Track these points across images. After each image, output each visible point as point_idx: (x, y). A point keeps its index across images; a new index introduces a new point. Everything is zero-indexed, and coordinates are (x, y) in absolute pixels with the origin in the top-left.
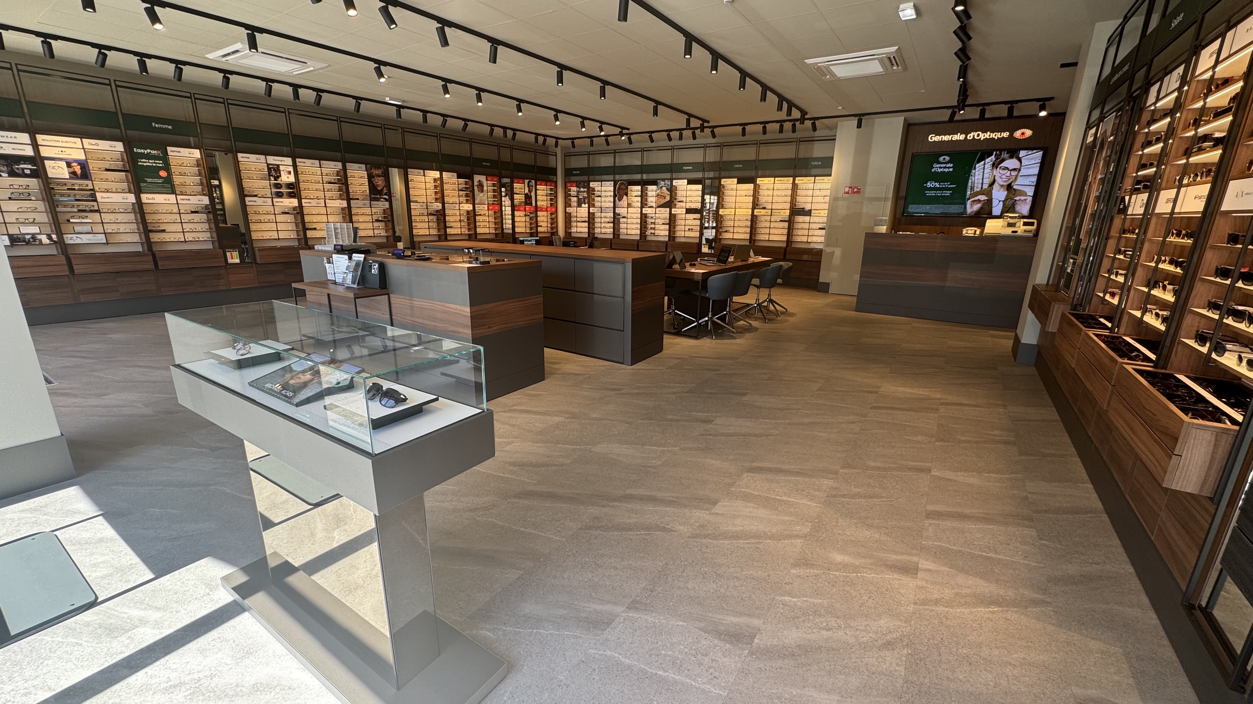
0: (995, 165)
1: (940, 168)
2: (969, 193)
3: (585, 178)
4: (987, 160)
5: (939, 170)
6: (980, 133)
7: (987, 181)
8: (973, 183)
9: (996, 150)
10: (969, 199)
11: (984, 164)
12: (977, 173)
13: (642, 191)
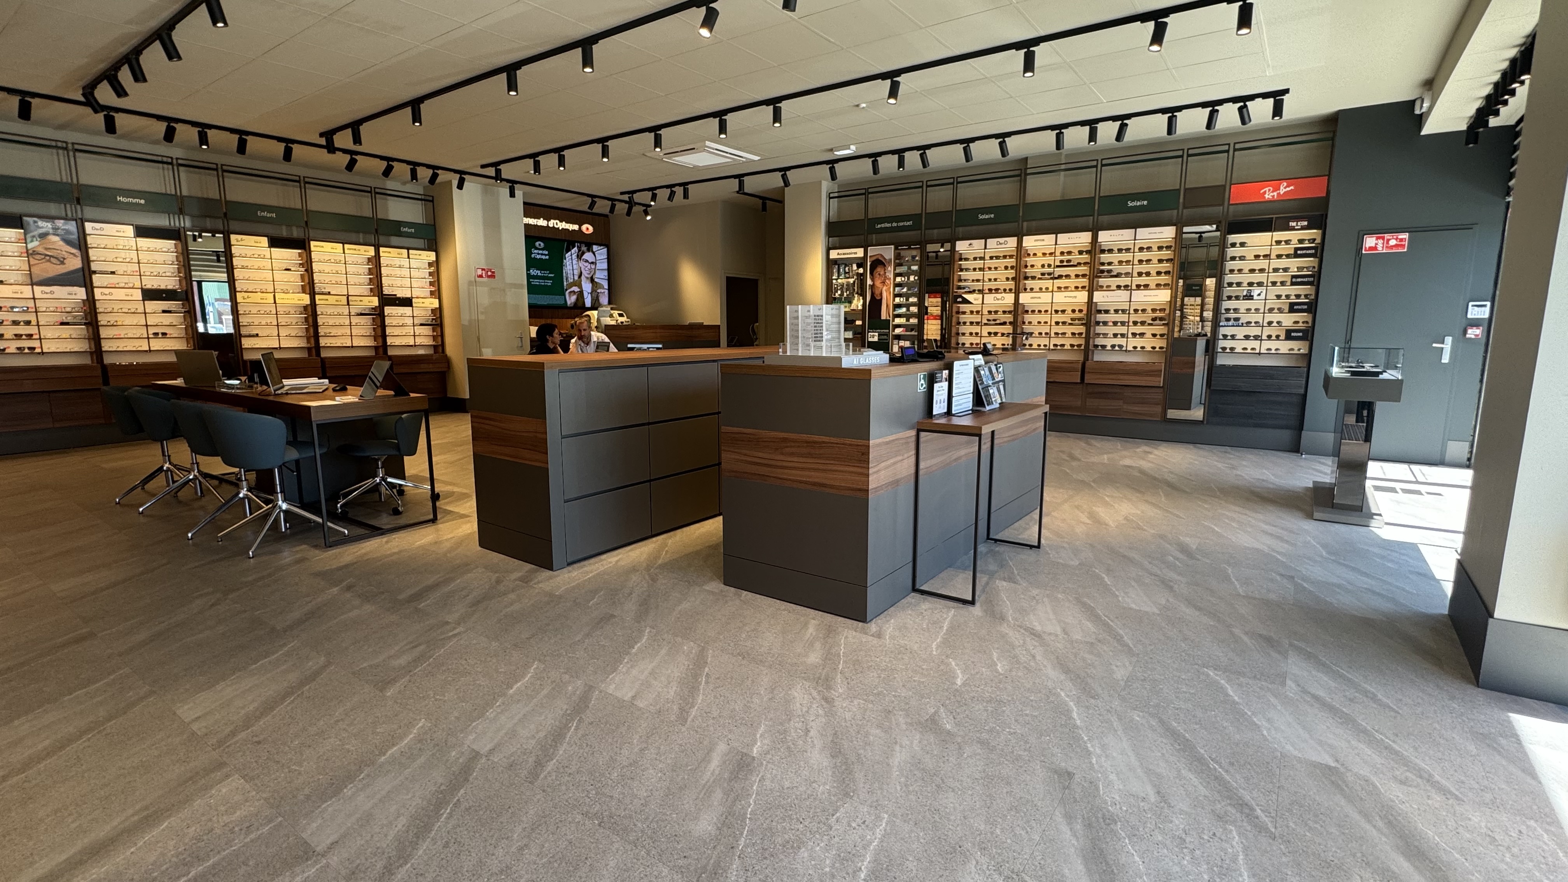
0: (579, 257)
1: (538, 254)
2: (565, 283)
4: (573, 251)
5: (538, 257)
6: (558, 221)
7: (576, 272)
8: (567, 274)
9: (578, 242)
10: (566, 290)
11: (571, 255)
12: (568, 263)
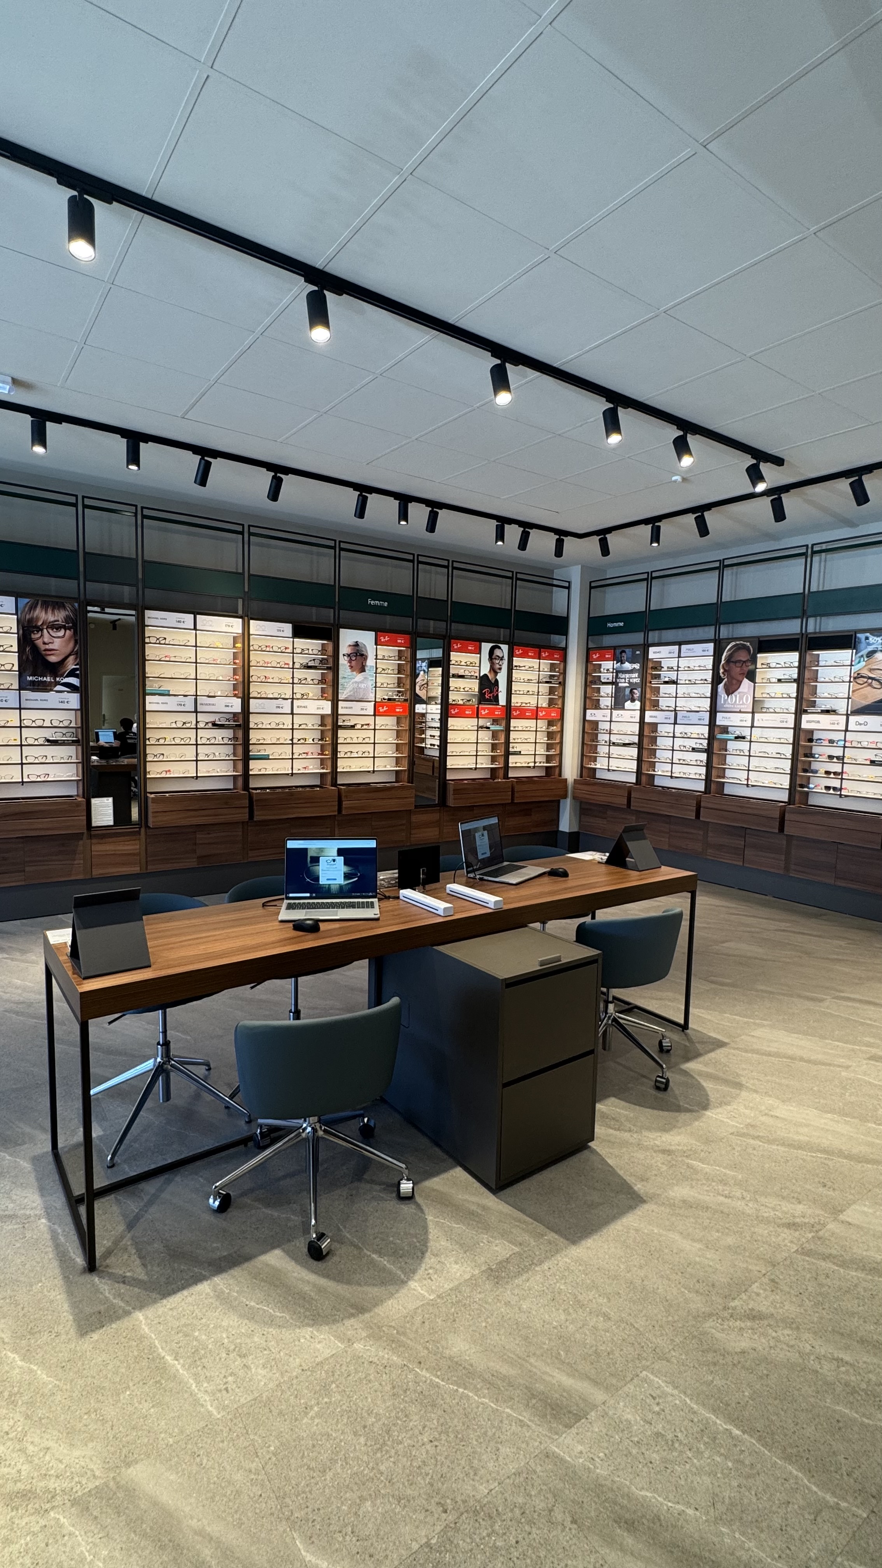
3: (637, 638)
13: (802, 667)
